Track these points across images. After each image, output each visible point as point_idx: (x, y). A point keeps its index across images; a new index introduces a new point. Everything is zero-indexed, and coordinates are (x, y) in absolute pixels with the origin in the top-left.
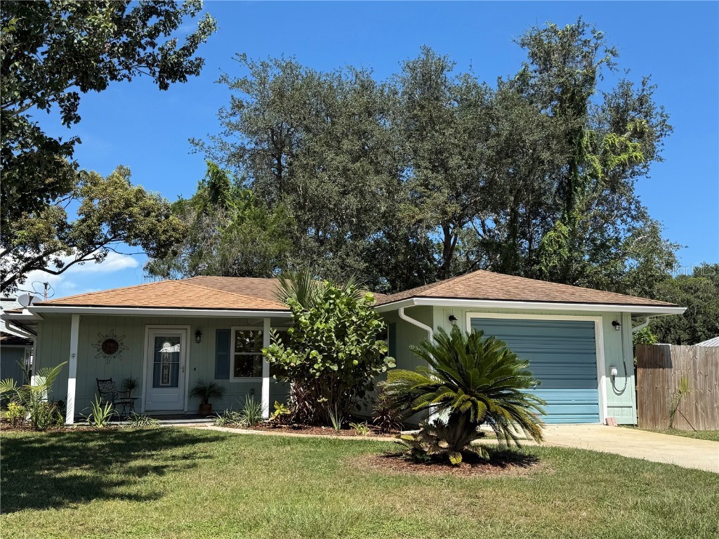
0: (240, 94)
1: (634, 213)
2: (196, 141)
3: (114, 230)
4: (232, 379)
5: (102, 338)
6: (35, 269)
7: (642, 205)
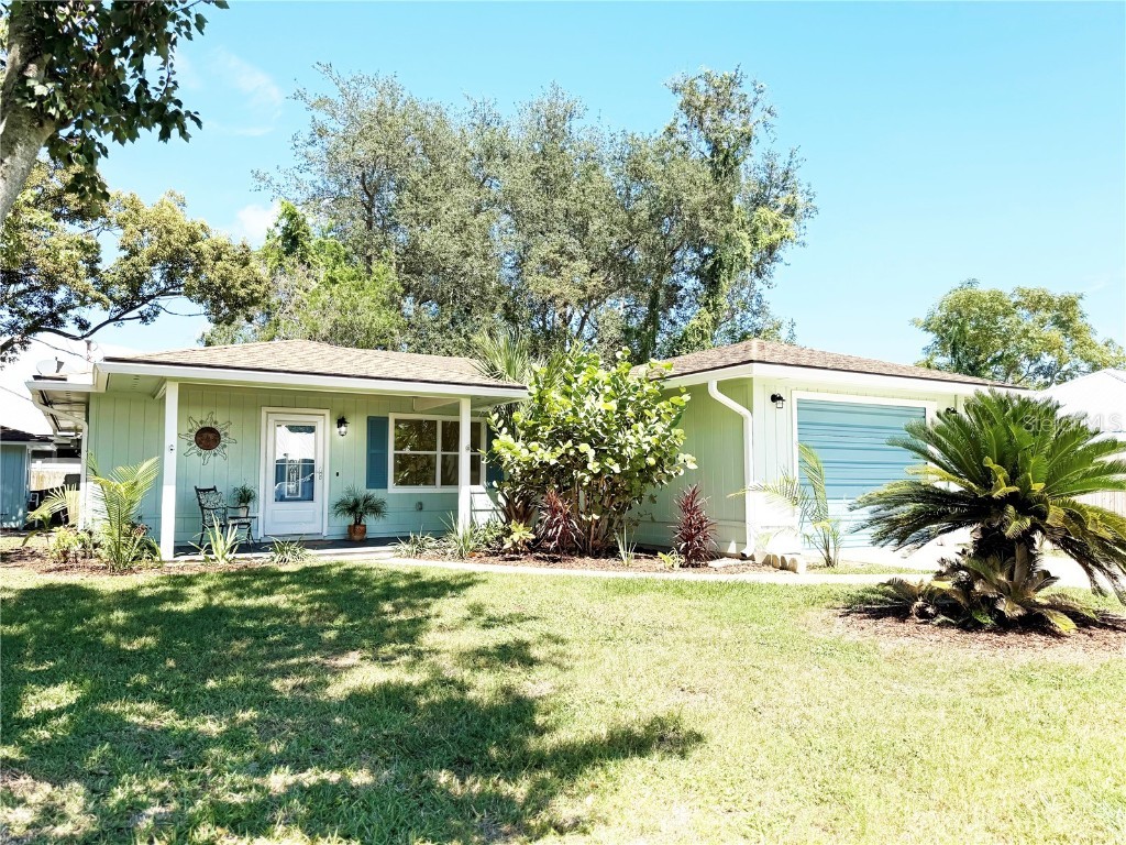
0: (321, 116)
1: (755, 308)
2: (262, 175)
3: (170, 277)
4: (392, 488)
5: (194, 424)
6: (42, 330)
7: (764, 299)
